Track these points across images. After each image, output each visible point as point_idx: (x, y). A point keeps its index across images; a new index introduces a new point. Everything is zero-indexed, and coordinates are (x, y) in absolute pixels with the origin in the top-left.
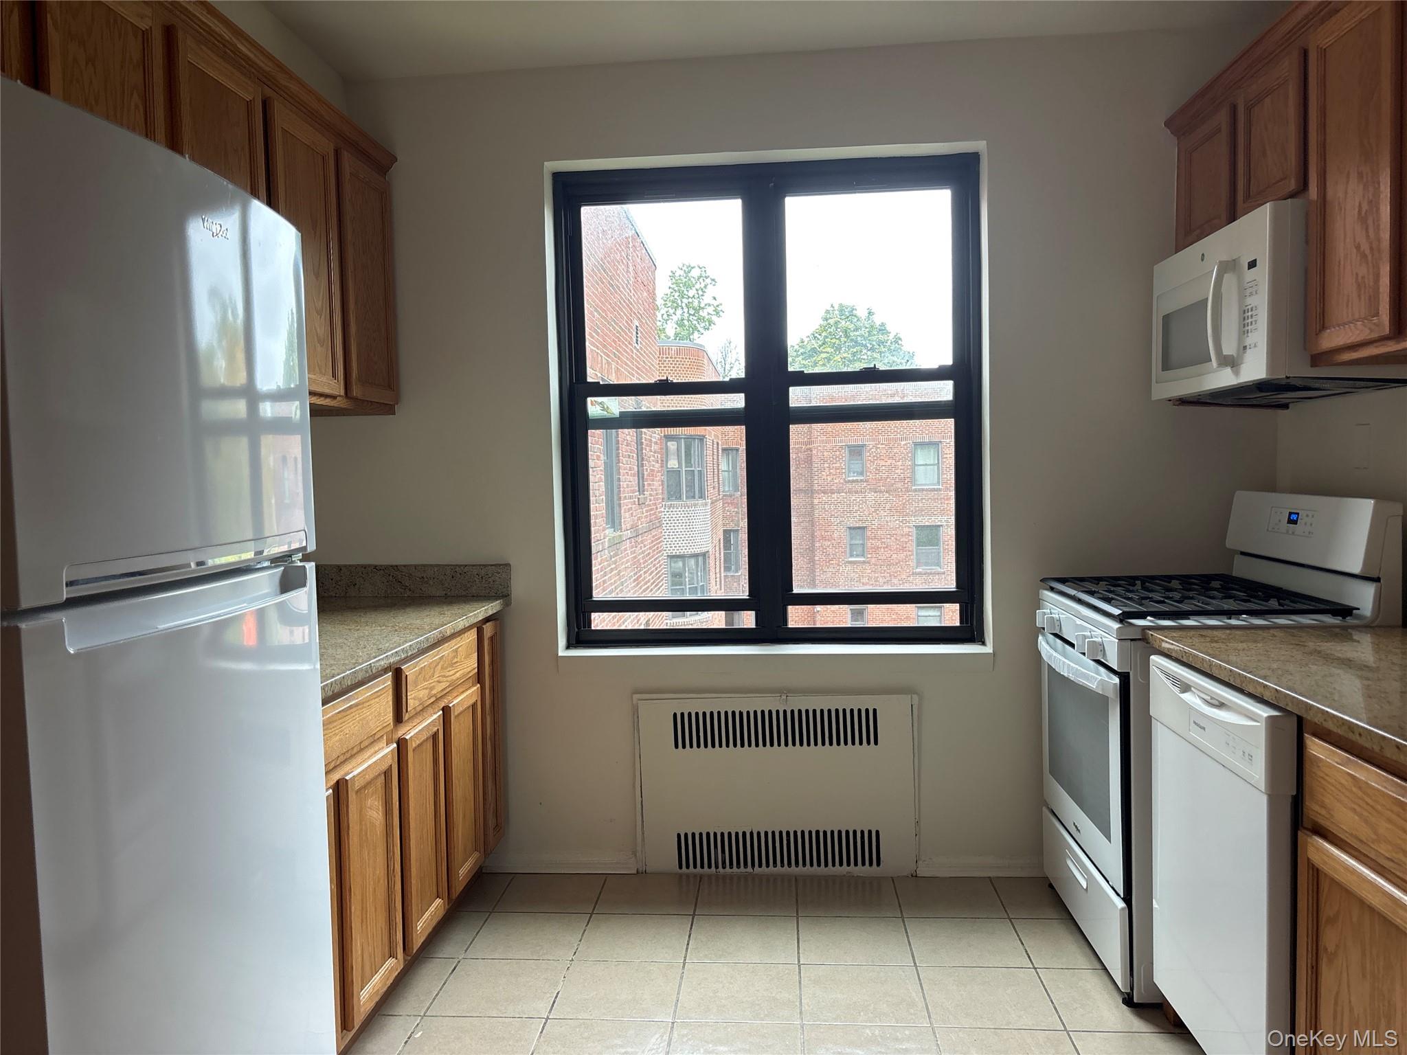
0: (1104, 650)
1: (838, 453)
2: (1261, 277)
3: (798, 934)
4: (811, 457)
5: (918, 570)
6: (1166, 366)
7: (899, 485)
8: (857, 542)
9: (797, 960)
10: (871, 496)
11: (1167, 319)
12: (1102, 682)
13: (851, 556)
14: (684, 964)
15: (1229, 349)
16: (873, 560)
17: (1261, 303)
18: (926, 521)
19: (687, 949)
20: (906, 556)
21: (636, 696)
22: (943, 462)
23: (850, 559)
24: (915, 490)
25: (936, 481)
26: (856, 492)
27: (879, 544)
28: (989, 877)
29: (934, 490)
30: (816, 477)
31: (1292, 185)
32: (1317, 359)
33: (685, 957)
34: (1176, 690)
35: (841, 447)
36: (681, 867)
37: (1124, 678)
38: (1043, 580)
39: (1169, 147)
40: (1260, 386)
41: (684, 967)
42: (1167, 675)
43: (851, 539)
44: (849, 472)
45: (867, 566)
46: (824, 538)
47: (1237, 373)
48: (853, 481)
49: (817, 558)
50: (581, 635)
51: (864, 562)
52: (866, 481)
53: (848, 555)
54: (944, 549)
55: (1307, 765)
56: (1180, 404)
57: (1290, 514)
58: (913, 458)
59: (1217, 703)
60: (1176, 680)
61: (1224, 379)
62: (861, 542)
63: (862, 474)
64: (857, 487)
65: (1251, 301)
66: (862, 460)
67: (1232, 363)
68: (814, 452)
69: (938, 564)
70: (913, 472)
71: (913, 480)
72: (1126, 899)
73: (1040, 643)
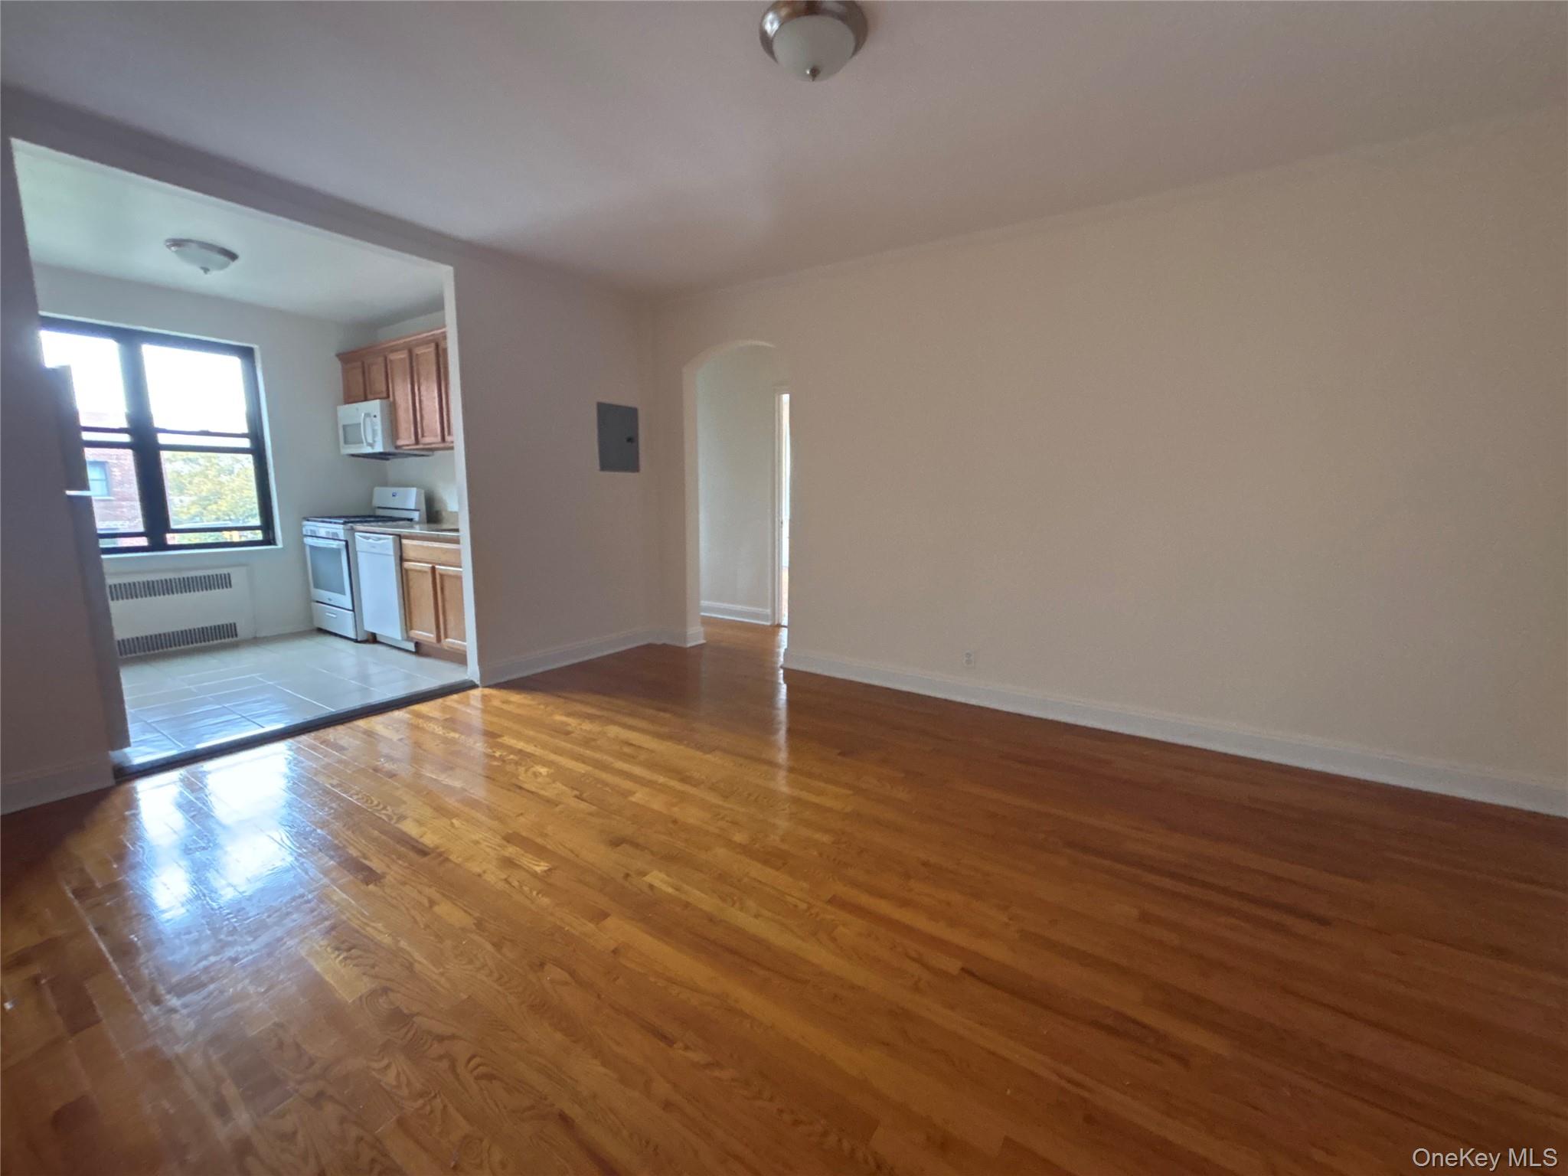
0: (335, 535)
2: (378, 420)
6: (346, 442)
11: (345, 428)
12: (338, 545)
15: (370, 440)
17: (379, 428)
31: (385, 395)
32: (397, 447)
34: (365, 541)
37: (347, 542)
38: (304, 518)
39: (338, 365)
40: (381, 453)
42: (361, 536)
47: (373, 449)
55: (403, 546)
56: (352, 456)
57: (393, 494)
59: (378, 539)
60: (365, 537)
61: (369, 450)
65: (376, 428)
67: (371, 445)
72: (353, 610)
73: (309, 541)
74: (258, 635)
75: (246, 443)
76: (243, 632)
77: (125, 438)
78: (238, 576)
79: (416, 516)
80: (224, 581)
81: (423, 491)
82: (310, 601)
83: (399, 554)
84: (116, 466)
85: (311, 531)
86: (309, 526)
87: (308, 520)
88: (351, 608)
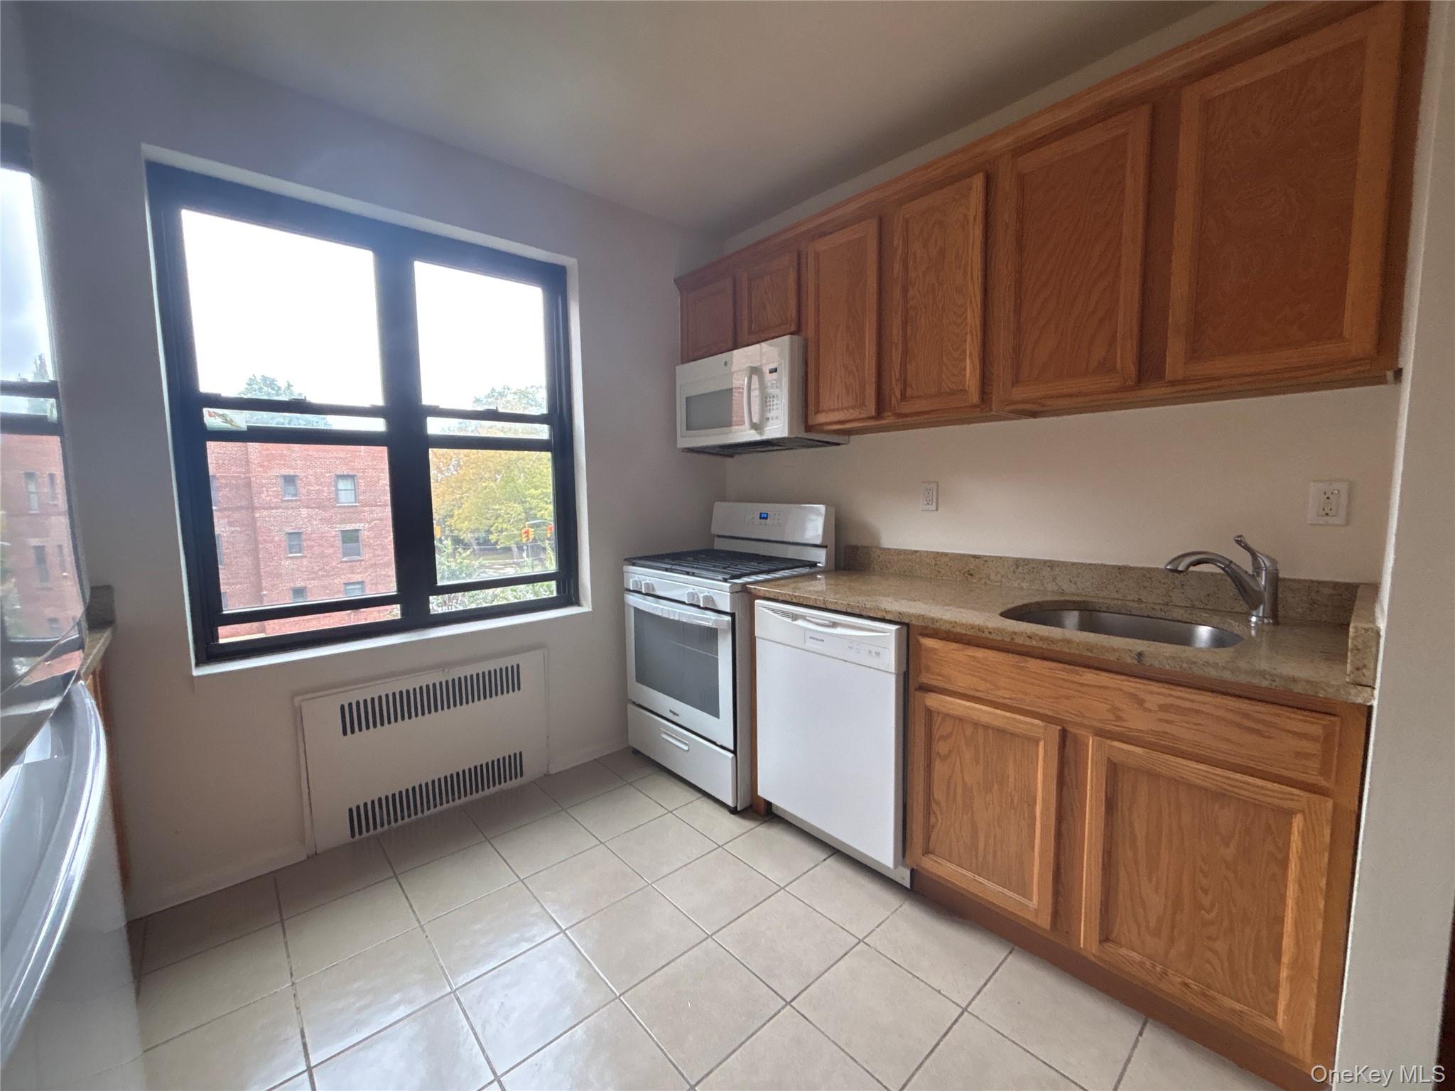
0: (713, 600)
1: (274, 481)
2: (780, 378)
3: (500, 855)
4: (250, 483)
5: (344, 559)
6: (691, 427)
7: (327, 503)
8: (295, 543)
9: (515, 877)
10: (304, 511)
11: (688, 400)
13: (291, 553)
14: (422, 927)
15: (756, 419)
16: (309, 555)
17: (780, 393)
18: (349, 527)
19: (414, 911)
20: (335, 551)
21: (297, 699)
22: (358, 489)
23: (290, 555)
24: (338, 507)
25: (353, 500)
26: (292, 508)
27: (313, 543)
28: (595, 760)
29: (353, 506)
30: (256, 498)
31: (796, 327)
33: (418, 920)
34: (789, 620)
35: (277, 476)
36: (353, 835)
37: (734, 617)
38: (625, 560)
41: (424, 931)
42: (774, 611)
43: (290, 541)
44: (285, 493)
45: (305, 560)
46: (266, 541)
47: (760, 433)
48: (288, 501)
49: (260, 556)
50: (210, 652)
51: (302, 557)
52: (300, 501)
53: (288, 552)
54: (363, 545)
56: (687, 452)
57: (761, 514)
58: (336, 486)
59: (831, 624)
60: (785, 614)
61: (750, 436)
62: (298, 543)
63: (296, 495)
64: (293, 504)
66: (295, 485)
67: (757, 427)
68: (253, 479)
69: (359, 555)
70: (337, 495)
71: (337, 499)
72: (734, 752)
73: (633, 600)
74: (552, 772)
75: (542, 432)
76: (533, 768)
77: (377, 425)
78: (530, 667)
79: (820, 557)
80: (508, 680)
81: (833, 510)
82: (625, 704)
83: (904, 669)
84: (363, 478)
85: (647, 585)
86: (640, 575)
87: (634, 565)
88: (732, 748)
